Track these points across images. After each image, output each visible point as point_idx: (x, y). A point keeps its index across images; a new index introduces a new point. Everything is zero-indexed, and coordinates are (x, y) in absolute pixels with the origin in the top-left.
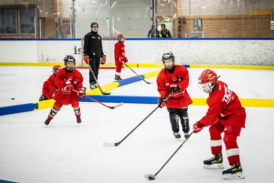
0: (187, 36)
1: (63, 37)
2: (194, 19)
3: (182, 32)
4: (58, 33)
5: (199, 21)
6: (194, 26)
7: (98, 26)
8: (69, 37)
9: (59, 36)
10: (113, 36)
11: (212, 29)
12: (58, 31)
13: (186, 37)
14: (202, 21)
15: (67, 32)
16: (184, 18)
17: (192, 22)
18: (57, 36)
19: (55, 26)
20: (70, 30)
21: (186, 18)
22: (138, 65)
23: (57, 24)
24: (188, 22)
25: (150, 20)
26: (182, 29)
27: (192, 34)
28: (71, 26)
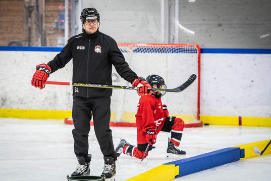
1: (44, 41)
4: (34, 32)
7: (98, 20)
8: (59, 42)
9: (34, 39)
10: (176, 42)
12: (34, 27)
15: (56, 29)
18: (29, 40)
19: (25, 13)
20: (63, 24)
22: (240, 119)
23: (30, 10)
28: (66, 13)
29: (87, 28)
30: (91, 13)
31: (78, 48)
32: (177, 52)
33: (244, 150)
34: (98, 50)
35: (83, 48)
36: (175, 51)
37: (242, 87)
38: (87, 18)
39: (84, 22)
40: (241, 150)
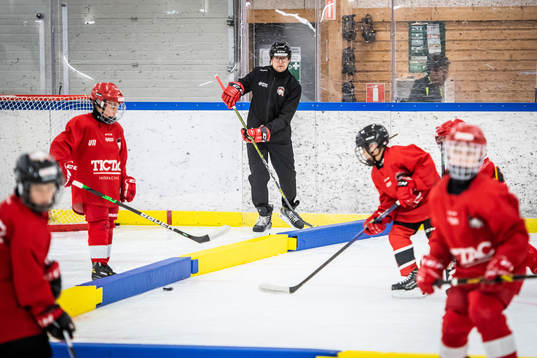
0: (381, 96)
2: (410, 23)
3: (359, 76)
5: (433, 32)
6: (412, 54)
10: (65, 91)
11: (489, 65)
13: (376, 99)
14: (443, 31)
16: (368, 21)
17: (402, 35)
21: (377, 18)
22: (169, 213)
24: (383, 35)
25: (223, 24)
26: (358, 67)
27: (399, 85)
29: (275, 64)
30: (282, 49)
31: (260, 83)
32: (67, 108)
33: (197, 261)
34: (281, 92)
35: (266, 85)
36: (63, 106)
37: (171, 162)
38: (276, 54)
39: (272, 58)
40: (192, 261)
